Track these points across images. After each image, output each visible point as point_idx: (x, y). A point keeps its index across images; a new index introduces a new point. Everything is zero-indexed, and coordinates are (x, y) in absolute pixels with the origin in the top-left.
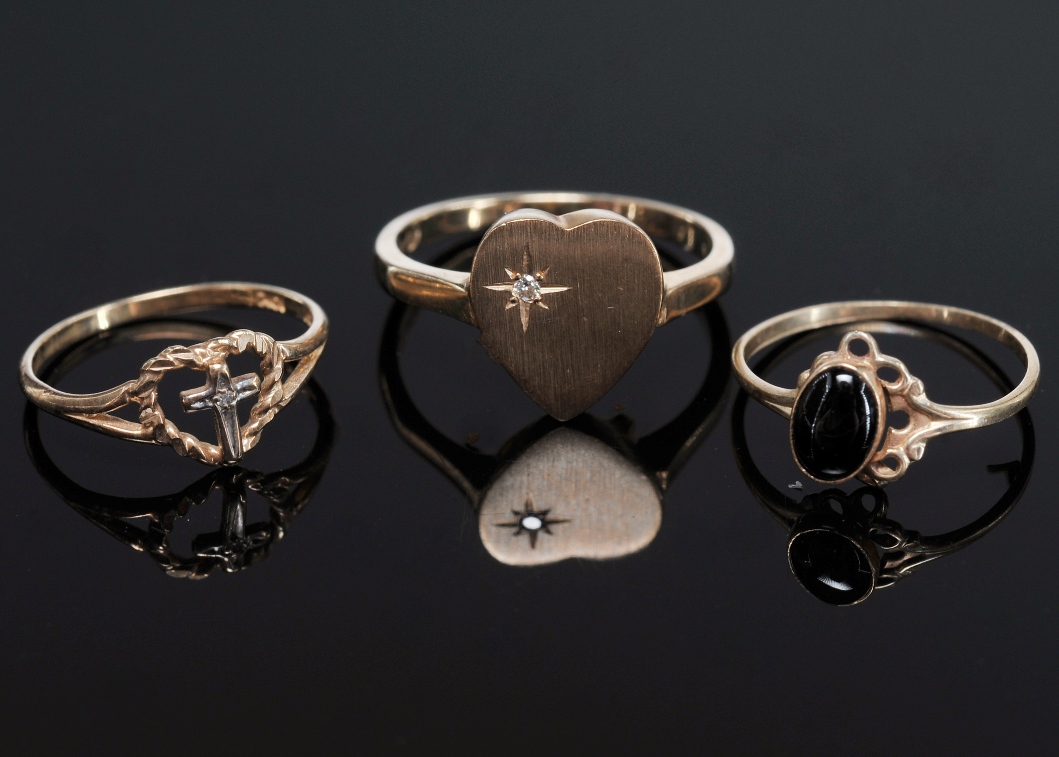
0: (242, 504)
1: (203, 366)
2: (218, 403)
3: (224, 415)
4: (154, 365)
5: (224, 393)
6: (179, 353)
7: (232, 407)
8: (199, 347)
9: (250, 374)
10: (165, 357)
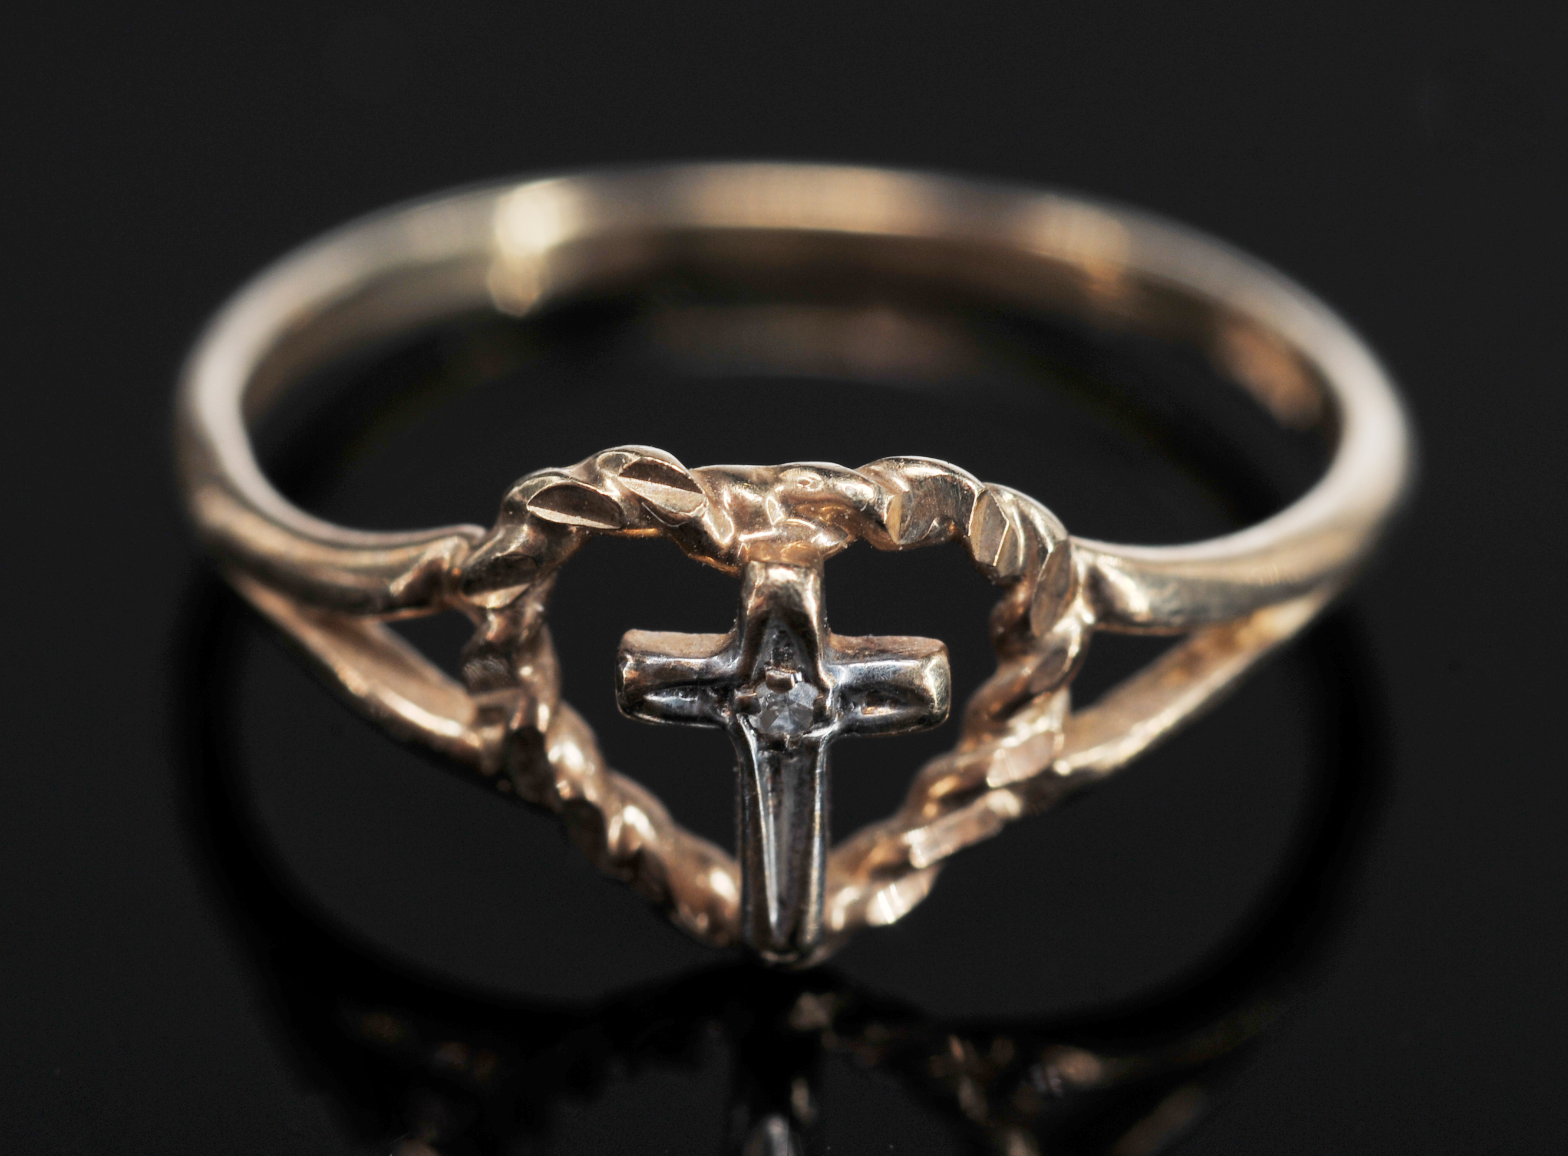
0: (794, 1124)
1: (730, 556)
2: (753, 719)
3: (768, 770)
4: (547, 497)
5: (784, 686)
6: (653, 481)
7: (812, 747)
8: (739, 479)
9: (920, 639)
10: (597, 479)
